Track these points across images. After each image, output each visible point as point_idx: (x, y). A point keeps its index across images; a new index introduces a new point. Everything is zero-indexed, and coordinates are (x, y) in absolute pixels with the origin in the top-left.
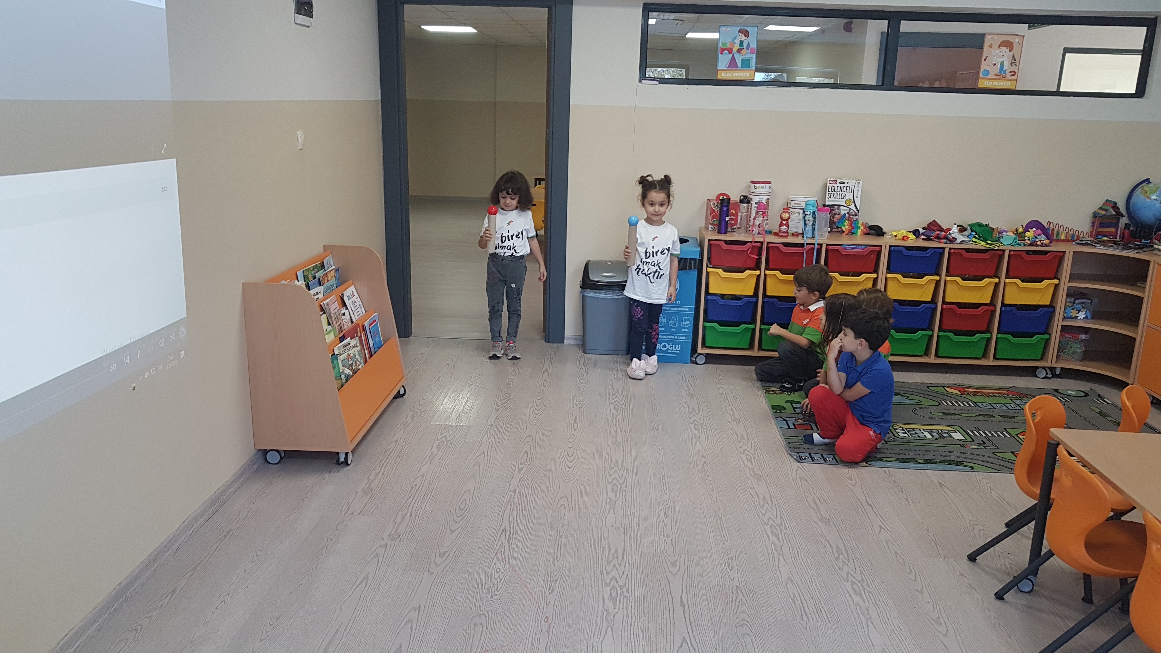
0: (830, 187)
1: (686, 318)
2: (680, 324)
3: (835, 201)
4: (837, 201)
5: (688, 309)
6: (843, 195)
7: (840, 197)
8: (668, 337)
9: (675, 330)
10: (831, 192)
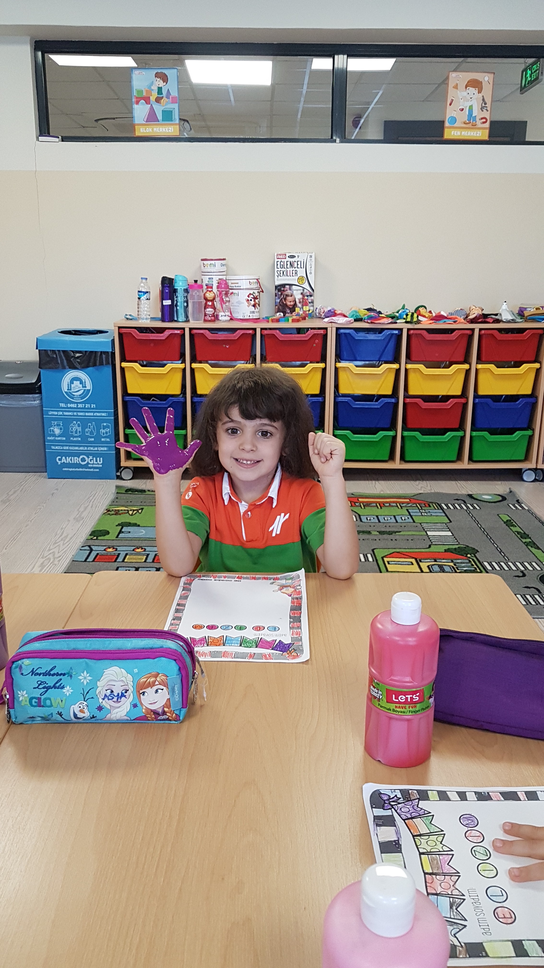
0: (279, 263)
1: (105, 424)
2: (98, 432)
3: (284, 280)
4: (288, 280)
5: (105, 414)
6: (294, 272)
7: (291, 275)
8: (86, 448)
9: (93, 439)
10: (280, 269)
